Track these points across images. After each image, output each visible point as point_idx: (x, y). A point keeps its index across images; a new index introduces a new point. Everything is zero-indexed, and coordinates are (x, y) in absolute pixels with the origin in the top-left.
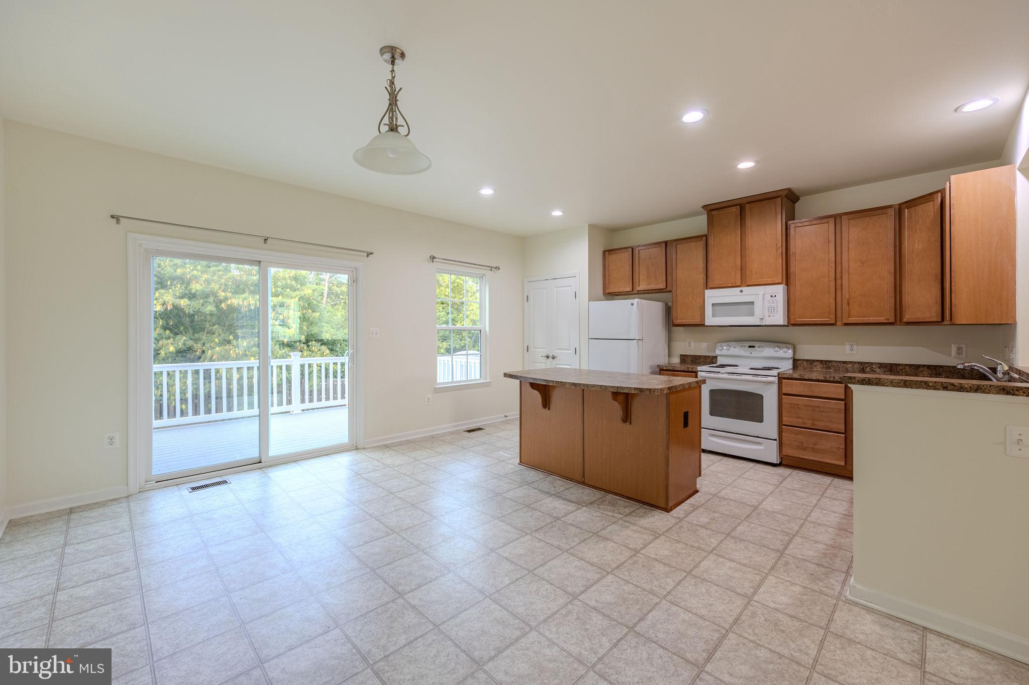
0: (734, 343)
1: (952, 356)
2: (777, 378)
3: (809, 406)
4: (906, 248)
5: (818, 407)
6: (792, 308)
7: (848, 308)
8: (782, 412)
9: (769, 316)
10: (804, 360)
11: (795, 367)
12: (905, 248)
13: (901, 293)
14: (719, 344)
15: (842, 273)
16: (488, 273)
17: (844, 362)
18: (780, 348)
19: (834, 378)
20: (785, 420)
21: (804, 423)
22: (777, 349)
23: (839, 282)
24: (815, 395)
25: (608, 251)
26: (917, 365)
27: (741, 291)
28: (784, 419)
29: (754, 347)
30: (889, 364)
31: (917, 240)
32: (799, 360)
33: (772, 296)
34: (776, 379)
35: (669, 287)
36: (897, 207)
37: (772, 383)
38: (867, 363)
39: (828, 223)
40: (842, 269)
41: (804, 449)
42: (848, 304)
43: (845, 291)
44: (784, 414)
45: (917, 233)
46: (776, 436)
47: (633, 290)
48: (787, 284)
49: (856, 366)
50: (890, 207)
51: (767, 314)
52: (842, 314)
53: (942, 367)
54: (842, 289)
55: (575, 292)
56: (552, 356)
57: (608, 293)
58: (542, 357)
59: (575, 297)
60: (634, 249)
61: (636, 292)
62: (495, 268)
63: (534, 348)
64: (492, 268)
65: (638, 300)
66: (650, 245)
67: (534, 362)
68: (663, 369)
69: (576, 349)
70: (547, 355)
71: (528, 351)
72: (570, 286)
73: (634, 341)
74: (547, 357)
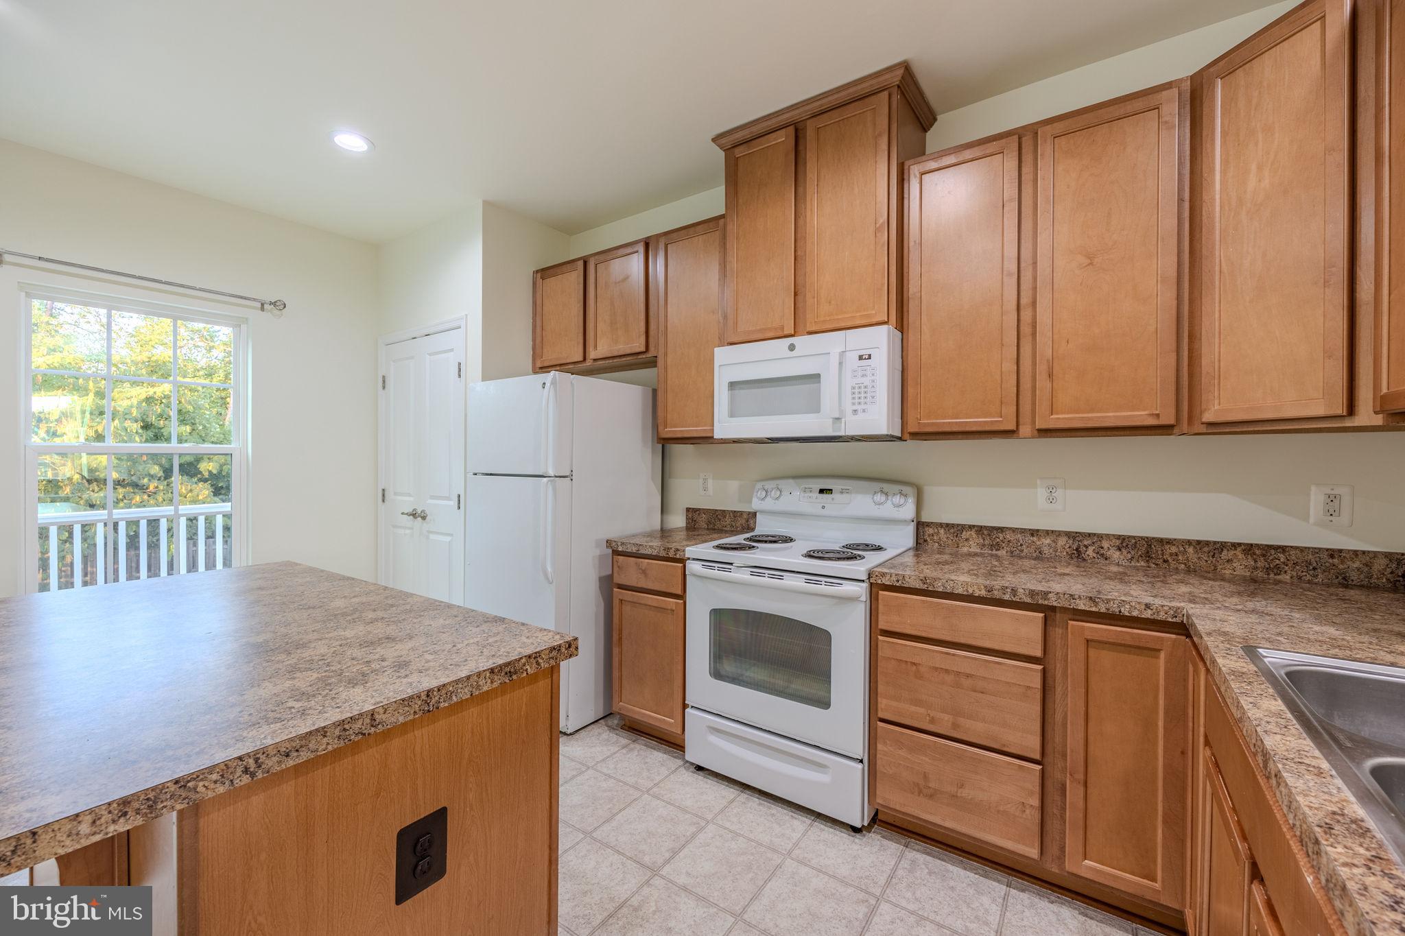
0: (791, 481)
1: (1312, 520)
2: (865, 585)
3: (947, 671)
4: (1218, 197)
5: (968, 676)
6: (911, 391)
7: (1049, 385)
8: (876, 682)
9: (855, 411)
10: (941, 525)
11: (920, 543)
12: (1213, 199)
13: (1192, 337)
14: (759, 485)
15: (1035, 289)
16: (254, 315)
17: (1034, 533)
18: (886, 494)
19: (1014, 591)
20: (883, 706)
21: (932, 721)
22: (879, 497)
23: (1026, 315)
24: (963, 641)
25: (543, 270)
26: (1215, 543)
27: (792, 347)
28: (883, 702)
29: (830, 491)
30: (1142, 538)
31: (1254, 167)
32: (928, 525)
33: (861, 358)
34: (861, 590)
35: (652, 348)
36: (1187, 86)
37: (851, 599)
38: (1090, 535)
39: (1003, 152)
40: (1035, 279)
41: (931, 796)
42: (1050, 375)
43: (1044, 341)
44: (881, 688)
45: (1256, 144)
46: (859, 750)
47: (585, 359)
48: (901, 326)
49: (1062, 541)
50: (1168, 86)
51: (849, 408)
52: (1034, 404)
53: (1283, 549)
54: (1034, 334)
55: (460, 364)
56: (421, 512)
57: (541, 368)
58: (402, 514)
59: (460, 376)
60: (588, 263)
61: (589, 363)
62: (271, 303)
63: (395, 494)
64: (262, 305)
65: (555, 375)
66: (615, 252)
67: (395, 526)
68: (617, 552)
69: (459, 496)
70: (414, 510)
71: (383, 501)
72: (452, 350)
73: (545, 479)
74: (414, 515)
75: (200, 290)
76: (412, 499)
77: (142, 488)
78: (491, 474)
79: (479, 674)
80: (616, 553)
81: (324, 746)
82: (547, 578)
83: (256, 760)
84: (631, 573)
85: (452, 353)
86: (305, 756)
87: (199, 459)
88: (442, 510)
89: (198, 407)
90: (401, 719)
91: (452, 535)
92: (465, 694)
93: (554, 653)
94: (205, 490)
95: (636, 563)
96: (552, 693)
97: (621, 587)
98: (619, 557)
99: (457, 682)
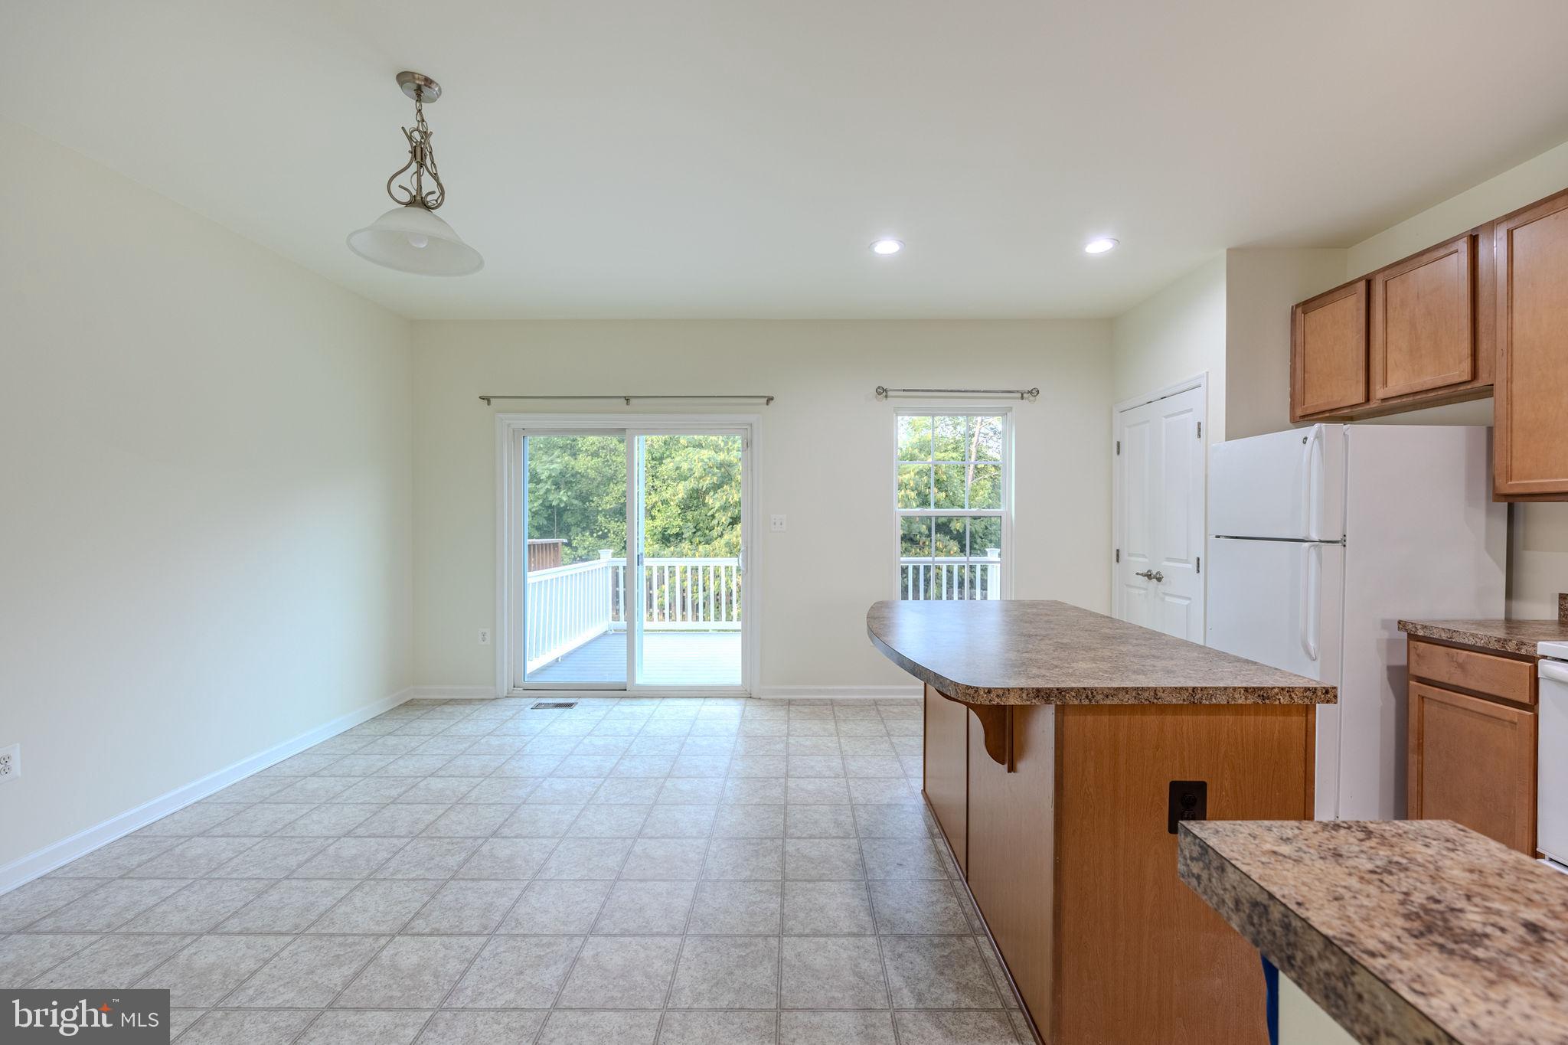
16: (1016, 404)
25: (1306, 302)
35: (1483, 374)
47: (1368, 399)
55: (1199, 424)
56: (1157, 574)
57: (1303, 417)
58: (1137, 574)
59: (1199, 436)
60: (1373, 283)
61: (1374, 404)
62: (1029, 392)
63: (1130, 555)
64: (1022, 394)
65: (1320, 428)
66: (1419, 258)
67: (1128, 586)
68: (1415, 636)
69: (1198, 559)
70: (1149, 571)
71: (1118, 561)
72: (1191, 410)
73: (1306, 544)
74: (1149, 576)
75: (984, 392)
76: (1147, 560)
77: (916, 543)
78: (1237, 538)
79: (1235, 689)
80: (1413, 637)
81: (1127, 699)
82: (1308, 652)
83: (1092, 693)
84: (1439, 665)
85: (1191, 413)
86: (1116, 701)
87: (950, 519)
88: (1180, 574)
89: (950, 477)
90: (1174, 701)
91: (1190, 599)
92: (1222, 700)
93: (1308, 693)
94: (954, 546)
95: (1448, 654)
96: (1307, 731)
97: (1422, 680)
98: (1418, 643)
99: (1216, 689)
